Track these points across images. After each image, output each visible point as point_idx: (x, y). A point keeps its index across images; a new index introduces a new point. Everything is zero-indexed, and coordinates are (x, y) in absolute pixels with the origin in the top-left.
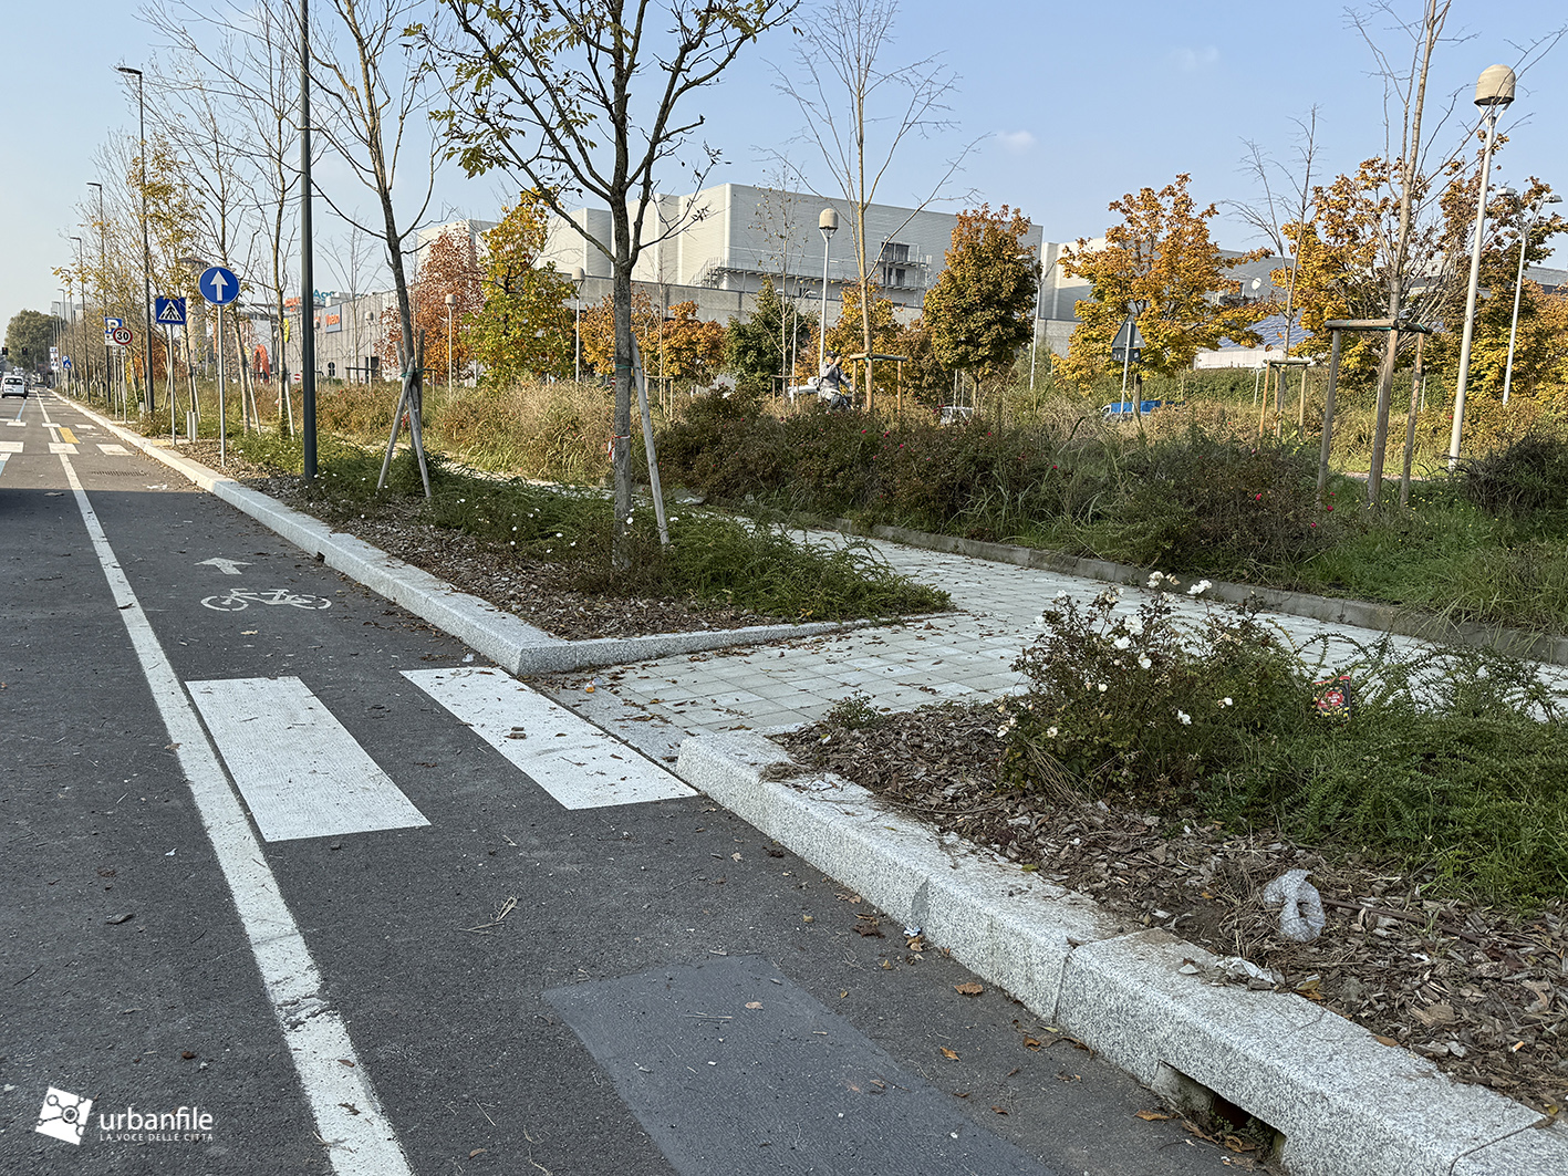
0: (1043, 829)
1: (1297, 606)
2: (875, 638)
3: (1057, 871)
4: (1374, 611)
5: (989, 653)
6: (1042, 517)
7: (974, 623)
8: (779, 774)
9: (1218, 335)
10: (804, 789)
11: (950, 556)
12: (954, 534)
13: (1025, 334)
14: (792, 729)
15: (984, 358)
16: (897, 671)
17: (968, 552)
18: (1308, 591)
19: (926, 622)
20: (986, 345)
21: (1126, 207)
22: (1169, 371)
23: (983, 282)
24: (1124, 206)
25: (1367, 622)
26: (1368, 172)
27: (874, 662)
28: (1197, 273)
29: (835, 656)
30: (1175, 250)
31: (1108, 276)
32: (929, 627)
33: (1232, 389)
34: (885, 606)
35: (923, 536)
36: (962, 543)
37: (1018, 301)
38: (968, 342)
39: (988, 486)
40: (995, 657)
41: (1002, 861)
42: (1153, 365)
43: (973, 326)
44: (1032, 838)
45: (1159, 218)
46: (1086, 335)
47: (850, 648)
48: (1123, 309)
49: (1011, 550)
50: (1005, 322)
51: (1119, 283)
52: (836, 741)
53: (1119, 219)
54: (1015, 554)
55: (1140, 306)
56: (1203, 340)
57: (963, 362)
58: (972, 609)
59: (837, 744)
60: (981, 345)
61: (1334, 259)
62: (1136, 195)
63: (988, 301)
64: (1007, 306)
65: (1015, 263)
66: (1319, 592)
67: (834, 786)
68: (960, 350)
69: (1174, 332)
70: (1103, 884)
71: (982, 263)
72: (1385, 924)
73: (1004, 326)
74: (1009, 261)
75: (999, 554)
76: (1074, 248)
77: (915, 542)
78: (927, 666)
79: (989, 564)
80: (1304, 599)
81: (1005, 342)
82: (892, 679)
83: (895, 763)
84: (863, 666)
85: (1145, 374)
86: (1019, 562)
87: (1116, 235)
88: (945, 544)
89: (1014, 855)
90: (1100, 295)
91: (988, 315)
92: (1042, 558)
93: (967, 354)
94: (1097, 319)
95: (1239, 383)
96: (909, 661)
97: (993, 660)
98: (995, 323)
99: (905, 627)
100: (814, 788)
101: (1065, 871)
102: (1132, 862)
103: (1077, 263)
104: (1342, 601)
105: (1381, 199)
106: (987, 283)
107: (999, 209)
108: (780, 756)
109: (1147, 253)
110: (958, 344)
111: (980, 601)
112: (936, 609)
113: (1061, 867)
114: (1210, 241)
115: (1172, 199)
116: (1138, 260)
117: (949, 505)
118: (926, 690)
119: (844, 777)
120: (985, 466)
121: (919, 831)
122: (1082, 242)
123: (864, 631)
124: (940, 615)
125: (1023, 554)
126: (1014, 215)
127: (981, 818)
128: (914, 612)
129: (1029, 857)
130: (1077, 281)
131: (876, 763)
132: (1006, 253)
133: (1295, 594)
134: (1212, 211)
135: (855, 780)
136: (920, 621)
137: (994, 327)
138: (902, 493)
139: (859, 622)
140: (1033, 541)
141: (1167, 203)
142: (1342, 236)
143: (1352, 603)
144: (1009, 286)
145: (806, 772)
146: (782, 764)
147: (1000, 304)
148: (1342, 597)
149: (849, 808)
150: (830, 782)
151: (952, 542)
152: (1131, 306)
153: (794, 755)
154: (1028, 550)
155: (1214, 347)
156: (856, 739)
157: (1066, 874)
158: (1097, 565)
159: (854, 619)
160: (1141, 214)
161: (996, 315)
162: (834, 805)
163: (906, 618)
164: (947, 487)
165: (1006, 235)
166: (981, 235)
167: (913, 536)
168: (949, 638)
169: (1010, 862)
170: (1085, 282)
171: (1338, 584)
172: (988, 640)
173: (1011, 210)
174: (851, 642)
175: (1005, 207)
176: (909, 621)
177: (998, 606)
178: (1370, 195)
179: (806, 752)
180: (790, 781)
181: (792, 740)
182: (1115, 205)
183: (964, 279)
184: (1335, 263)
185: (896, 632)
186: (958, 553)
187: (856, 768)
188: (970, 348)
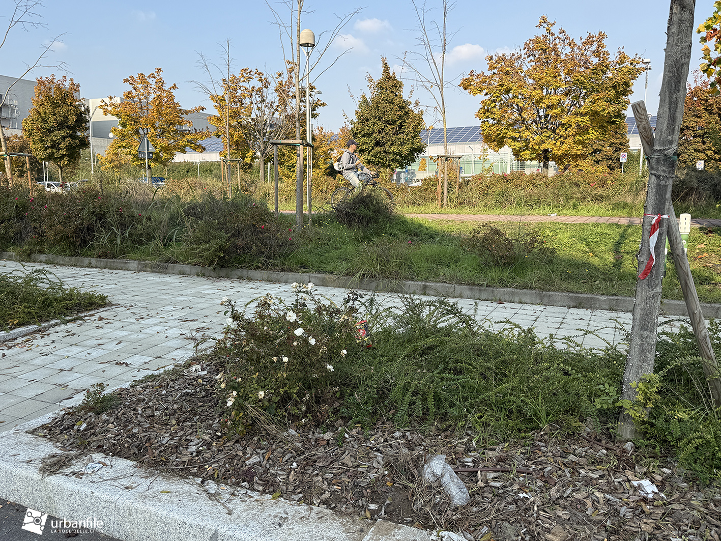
0: (271, 462)
1: (288, 279)
2: (67, 332)
3: (293, 492)
4: (324, 278)
5: (148, 331)
6: (141, 243)
7: (128, 312)
8: (54, 466)
9: (185, 146)
10: (82, 474)
11: (88, 269)
12: (87, 256)
13: (84, 143)
14: (46, 419)
15: (63, 156)
16: (95, 353)
17: (98, 266)
18: (291, 271)
19: (97, 316)
20: (63, 149)
21: (131, 82)
22: (164, 163)
23: (57, 115)
24: (130, 81)
25: (322, 283)
26: (244, 74)
27: (75, 350)
28: (172, 116)
29: (45, 350)
30: (160, 105)
31: (128, 116)
32: (101, 319)
33: (188, 172)
34: (67, 309)
35: (67, 259)
36: (93, 261)
37: (78, 126)
38: (52, 147)
39: (105, 227)
40: (153, 333)
41: (255, 495)
42: (156, 160)
43: (54, 138)
44: (267, 471)
45: (149, 88)
46: (120, 145)
47: (53, 342)
48: (137, 132)
49: (126, 263)
50: (73, 137)
51: (133, 119)
52: (91, 426)
53: (129, 88)
54: (128, 265)
55: (145, 131)
56: (179, 148)
57: (50, 157)
58: (122, 303)
59: (92, 428)
60: (60, 149)
61: (235, 113)
62: (136, 77)
63: (61, 125)
64: (73, 128)
65: (75, 107)
66: (297, 271)
67: (104, 464)
68: (49, 151)
69: (164, 144)
70: (327, 495)
71: (55, 105)
72: (491, 477)
73: (73, 139)
74: (71, 105)
75: (119, 265)
76: (107, 101)
77: (61, 262)
78: (113, 346)
79: (115, 272)
80: (291, 275)
81: (74, 147)
82: (94, 360)
83: (144, 434)
84: (69, 354)
85: (153, 165)
86: (131, 269)
87: (128, 95)
88: (82, 262)
89: (261, 488)
90: (124, 125)
91: (63, 133)
92: (146, 266)
93: (53, 153)
94: (124, 137)
95: (190, 169)
96: (99, 345)
97: (152, 335)
98: (67, 137)
99: (84, 320)
100: (90, 471)
101: (299, 491)
102: (334, 471)
103: (109, 109)
104: (308, 274)
105: (251, 86)
106: (60, 116)
107: (61, 78)
108: (48, 449)
109: (145, 105)
110: (46, 149)
111: (124, 297)
112: (100, 306)
113: (295, 488)
114: (175, 101)
115: (155, 80)
116: (141, 108)
117: (81, 239)
118: (121, 364)
119: (108, 454)
120: (101, 217)
121: (187, 488)
122: (111, 98)
123: (57, 328)
124: (104, 309)
125: (134, 264)
126: (70, 82)
127: (225, 464)
128: (87, 310)
129: (270, 487)
130: (110, 118)
131: (129, 438)
132: (69, 101)
133: (286, 273)
134: (174, 87)
135: (118, 454)
136: (92, 315)
137: (66, 139)
138: (50, 234)
139: (53, 322)
140: (137, 256)
141: (152, 81)
142: (237, 102)
143: (314, 275)
144: (72, 119)
145: (76, 457)
146: (54, 456)
147: (68, 127)
148: (307, 272)
149: (125, 482)
150: (100, 463)
151: (86, 261)
152: (141, 131)
153: (58, 444)
154: (137, 262)
155: (184, 152)
156: (107, 422)
157: (300, 493)
158: (179, 267)
159: (48, 321)
160: (140, 86)
161: (67, 133)
162: (113, 483)
163: (83, 315)
164: (80, 229)
165: (67, 92)
166: (53, 91)
167: (60, 259)
168: (118, 324)
169: (261, 495)
170: (115, 118)
171: (303, 266)
172: (143, 322)
173: (68, 79)
174: (53, 337)
175: (65, 77)
176: (86, 316)
177: (136, 298)
178: (246, 85)
179: (68, 440)
180: (67, 471)
181: (50, 430)
182: (126, 81)
183: (45, 113)
184: (235, 115)
185: (81, 325)
186: (92, 267)
187: (114, 444)
188: (54, 150)
